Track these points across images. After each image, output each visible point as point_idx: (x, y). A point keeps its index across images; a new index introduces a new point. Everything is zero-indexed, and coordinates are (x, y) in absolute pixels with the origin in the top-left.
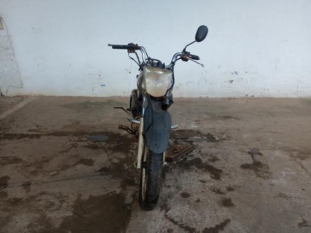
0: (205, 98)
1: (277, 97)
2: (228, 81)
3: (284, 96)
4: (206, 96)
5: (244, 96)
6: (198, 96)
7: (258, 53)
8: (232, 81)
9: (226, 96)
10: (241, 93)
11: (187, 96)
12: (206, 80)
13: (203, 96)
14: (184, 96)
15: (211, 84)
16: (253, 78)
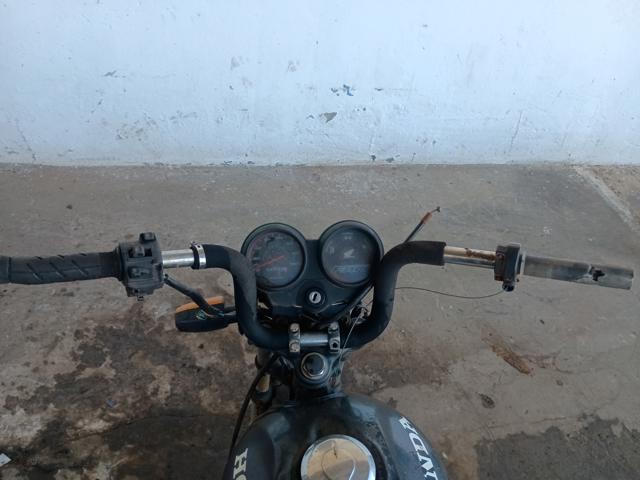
0: (242, 166)
1: (456, 163)
2: (320, 116)
3: (473, 161)
4: (244, 160)
5: (364, 159)
6: (218, 162)
7: (426, 26)
8: (330, 116)
9: (310, 160)
10: (357, 152)
11: (181, 160)
12: (246, 110)
13: (235, 160)
14: (166, 159)
15: (262, 125)
16: (397, 108)
